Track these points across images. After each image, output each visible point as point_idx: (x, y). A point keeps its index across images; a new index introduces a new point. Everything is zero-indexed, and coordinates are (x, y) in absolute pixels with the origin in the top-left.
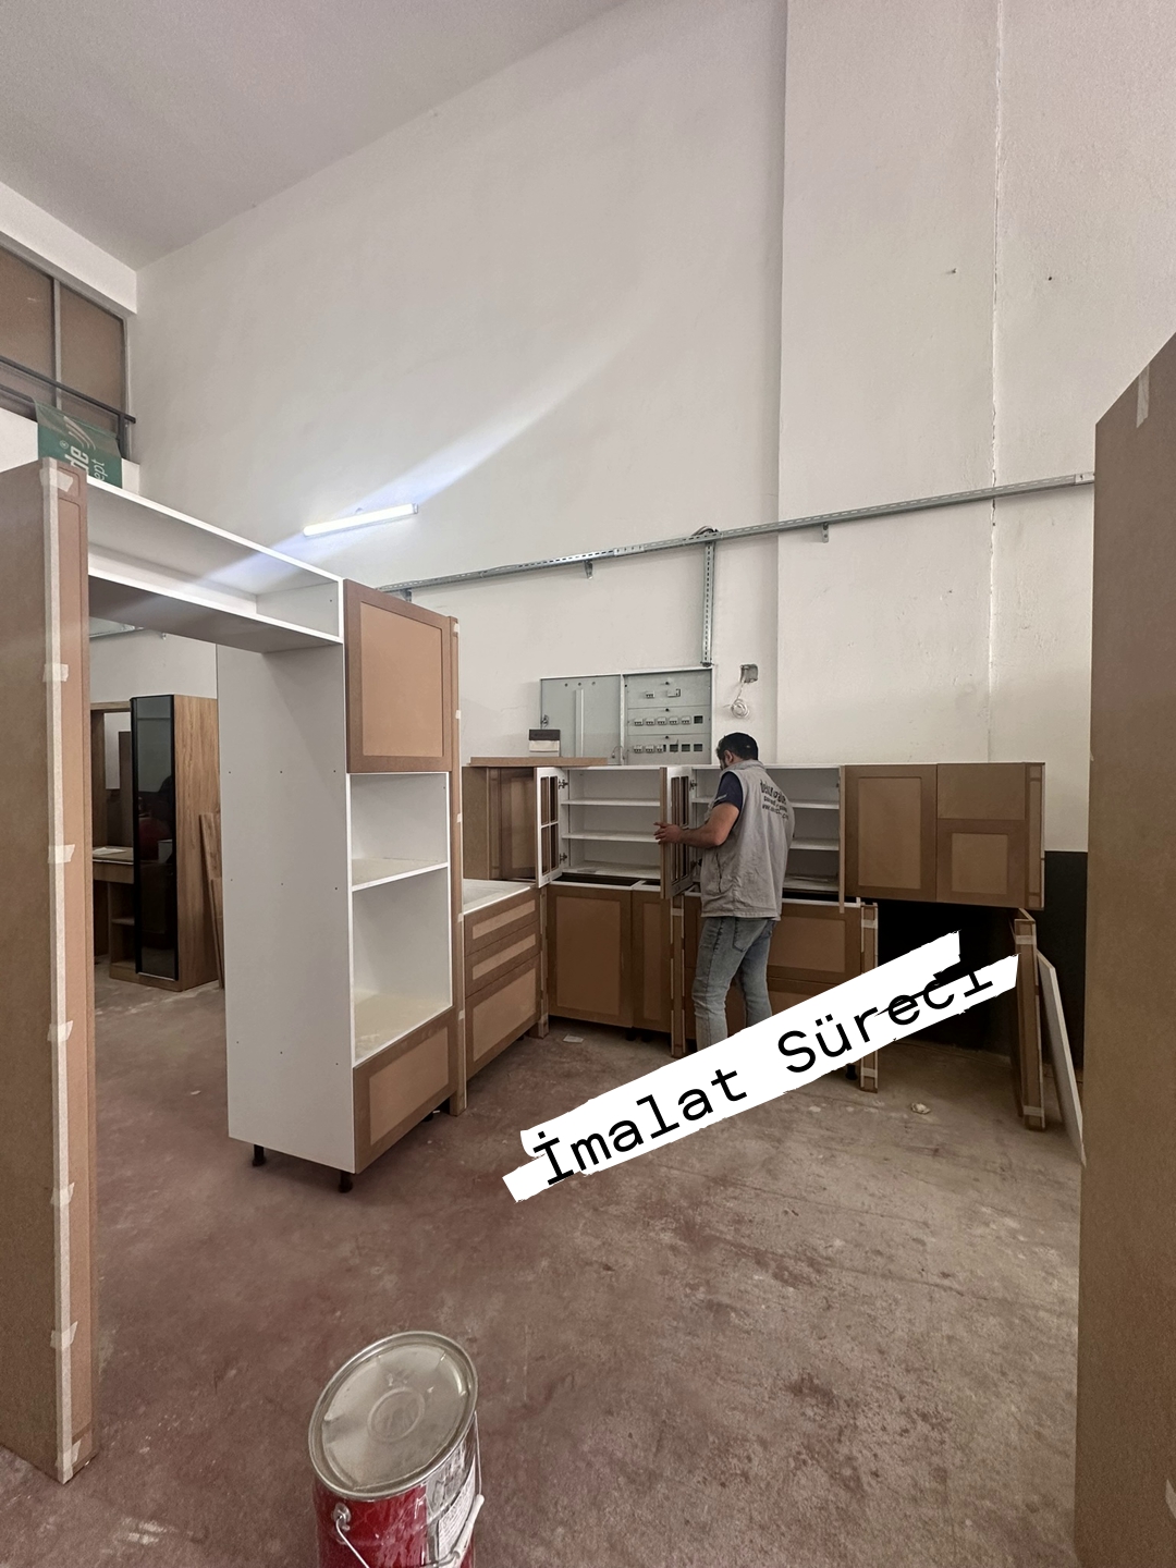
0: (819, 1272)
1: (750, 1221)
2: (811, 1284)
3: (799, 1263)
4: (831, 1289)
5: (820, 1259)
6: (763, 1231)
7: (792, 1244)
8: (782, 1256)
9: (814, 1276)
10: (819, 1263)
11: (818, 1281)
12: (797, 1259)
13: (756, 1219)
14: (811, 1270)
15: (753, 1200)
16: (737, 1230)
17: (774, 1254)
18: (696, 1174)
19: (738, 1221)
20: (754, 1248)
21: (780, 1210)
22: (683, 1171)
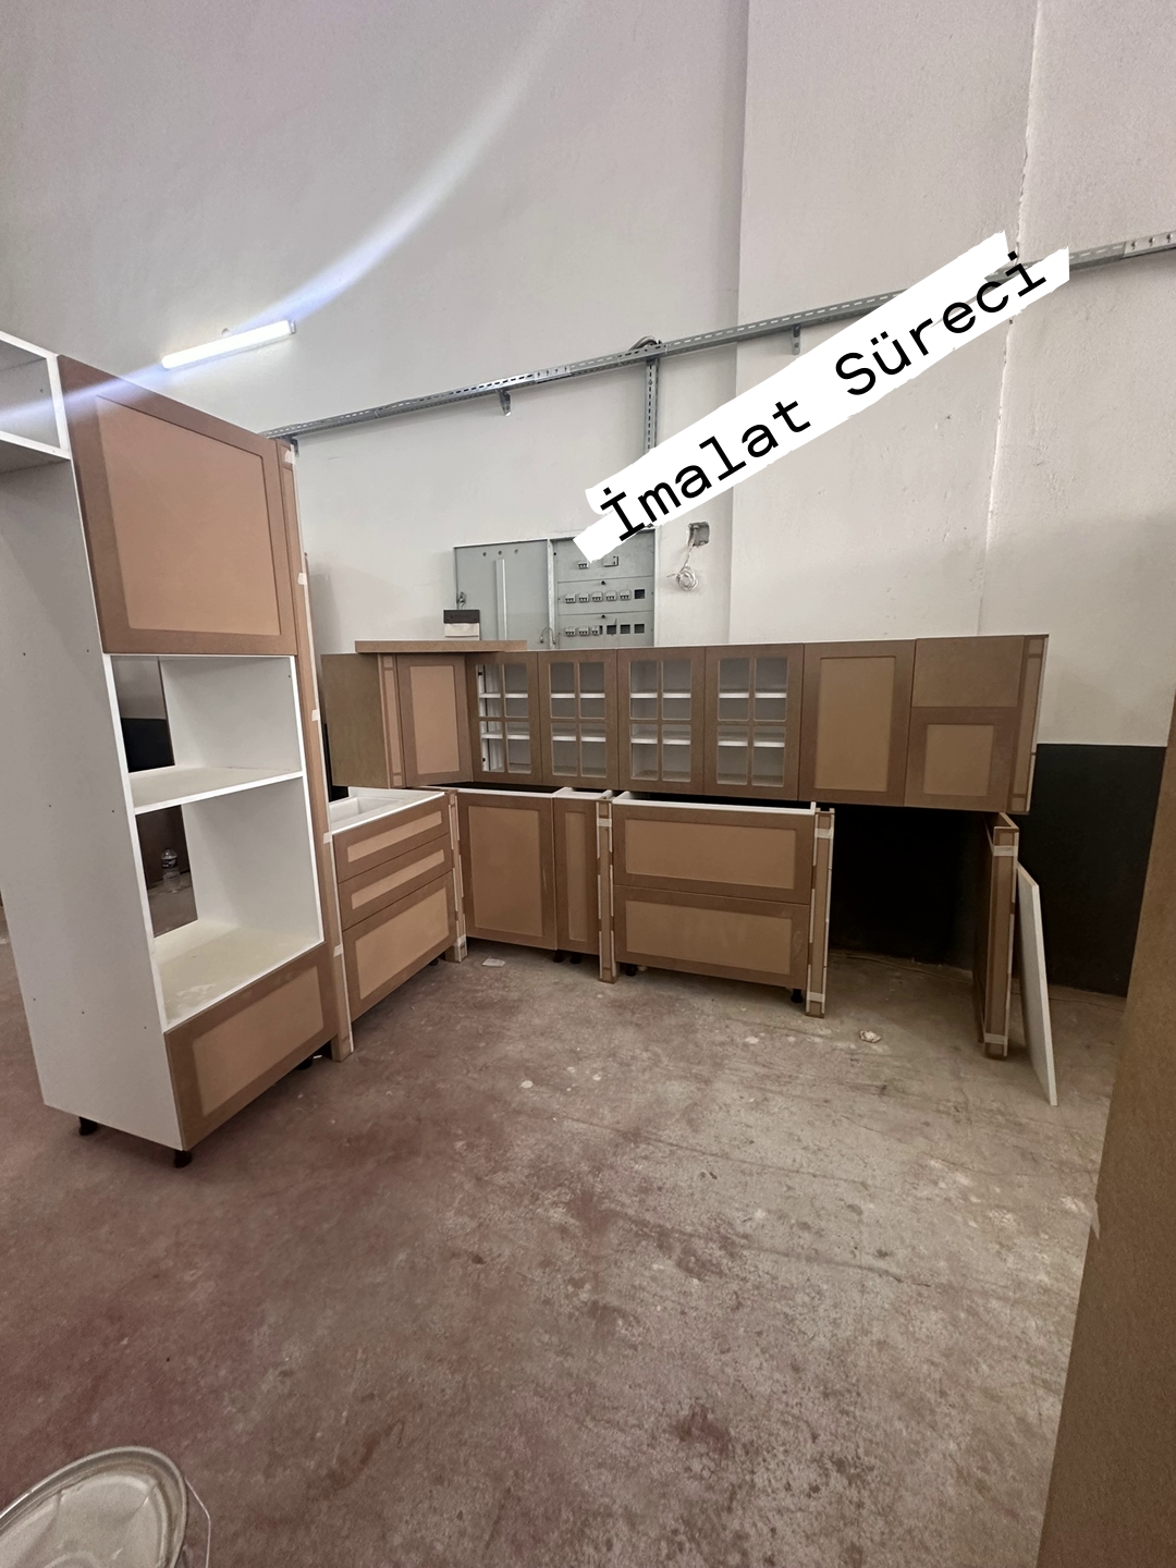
0: (732, 1255)
1: (660, 1189)
2: (721, 1274)
3: (711, 1244)
4: (744, 1279)
6: (673, 1201)
7: (704, 1219)
8: (691, 1235)
9: (726, 1263)
10: (733, 1244)
11: (730, 1269)
12: (709, 1239)
13: (667, 1186)
14: (722, 1253)
15: (666, 1160)
16: (642, 1202)
17: (681, 1232)
18: (606, 1127)
19: (646, 1188)
20: (660, 1226)
21: (698, 1172)
22: (591, 1124)
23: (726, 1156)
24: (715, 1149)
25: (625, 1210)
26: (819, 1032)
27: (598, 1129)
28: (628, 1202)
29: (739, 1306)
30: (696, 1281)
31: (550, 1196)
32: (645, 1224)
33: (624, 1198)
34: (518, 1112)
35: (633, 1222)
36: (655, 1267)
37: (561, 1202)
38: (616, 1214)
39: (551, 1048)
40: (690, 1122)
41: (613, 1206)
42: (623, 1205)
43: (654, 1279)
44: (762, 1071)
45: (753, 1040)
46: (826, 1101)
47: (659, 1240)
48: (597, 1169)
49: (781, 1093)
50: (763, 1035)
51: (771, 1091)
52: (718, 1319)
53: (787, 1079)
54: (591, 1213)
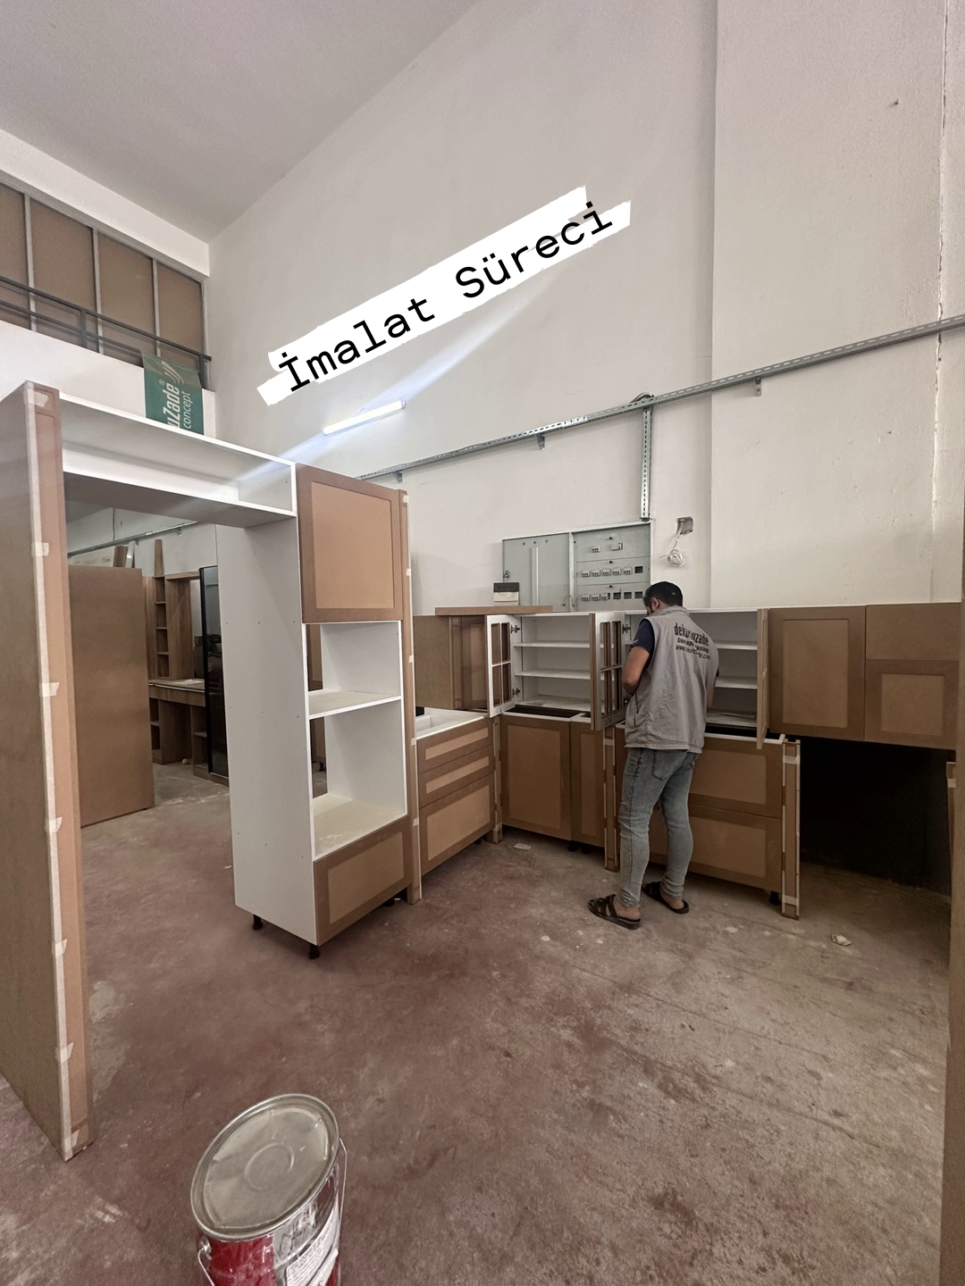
0: (704, 1089)
1: (647, 1030)
2: (694, 1099)
3: (686, 1077)
4: (713, 1108)
5: (706, 1076)
6: (656, 1041)
7: (683, 1058)
8: (671, 1068)
9: (698, 1092)
10: (705, 1080)
11: (701, 1098)
12: (684, 1073)
13: (654, 1029)
14: (696, 1085)
15: (654, 1010)
16: (632, 1037)
17: (663, 1064)
18: (605, 978)
19: (635, 1028)
20: (645, 1056)
21: (678, 1024)
22: (594, 974)
23: (704, 1016)
24: (694, 1008)
25: (618, 1041)
26: (794, 931)
27: (600, 980)
28: (621, 1035)
29: (707, 1126)
30: (673, 1101)
31: (561, 1021)
32: (635, 1053)
33: (618, 1031)
34: (538, 957)
35: (624, 1050)
36: (641, 1084)
37: (570, 1027)
38: (612, 1043)
39: (565, 914)
40: (675, 985)
41: (609, 1036)
42: (617, 1036)
43: (640, 1093)
44: (738, 954)
45: (732, 930)
46: (796, 987)
47: (645, 1067)
48: (598, 1007)
49: (755, 974)
50: (742, 927)
51: (746, 972)
52: (690, 1132)
53: (762, 965)
54: (593, 1039)
